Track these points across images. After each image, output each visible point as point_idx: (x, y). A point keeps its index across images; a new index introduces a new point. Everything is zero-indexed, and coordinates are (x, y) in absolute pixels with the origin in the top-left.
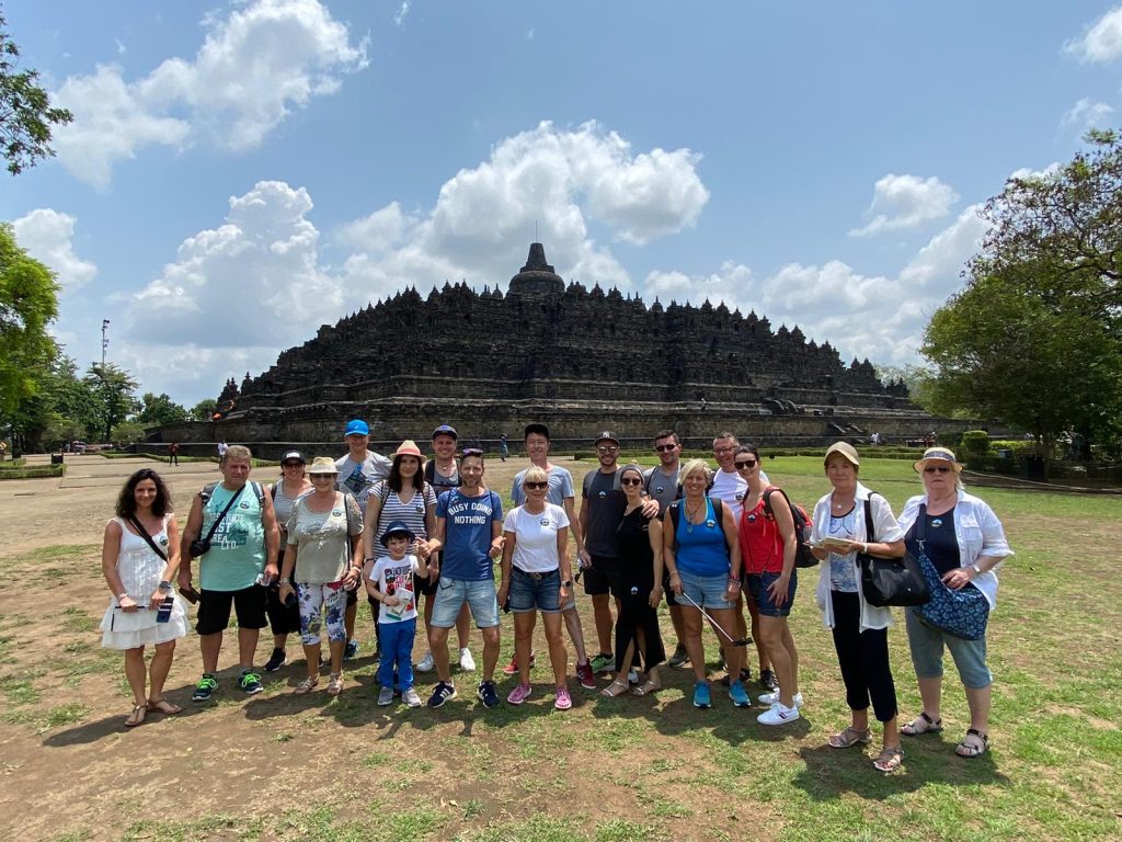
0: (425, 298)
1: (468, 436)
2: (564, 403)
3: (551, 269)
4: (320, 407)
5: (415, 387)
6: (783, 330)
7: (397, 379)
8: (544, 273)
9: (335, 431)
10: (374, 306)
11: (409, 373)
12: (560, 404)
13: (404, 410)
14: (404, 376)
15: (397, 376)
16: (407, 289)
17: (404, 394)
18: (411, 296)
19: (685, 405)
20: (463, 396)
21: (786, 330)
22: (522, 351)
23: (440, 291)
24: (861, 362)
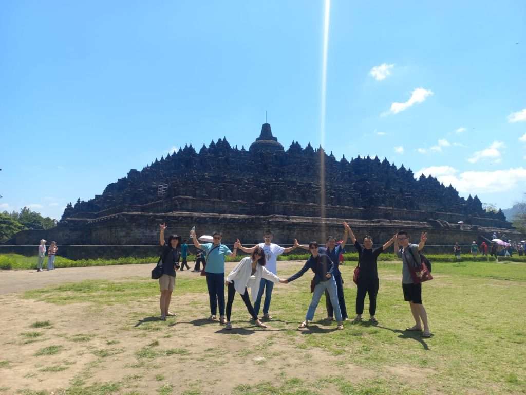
0: (198, 151)
1: (229, 241)
2: (296, 219)
3: (275, 139)
4: (114, 217)
5: (190, 205)
6: (423, 177)
7: (176, 199)
8: (271, 141)
9: (124, 236)
10: (164, 158)
11: (186, 194)
12: (293, 218)
13: (181, 220)
14: (182, 197)
15: (177, 197)
16: (186, 146)
17: (182, 210)
18: (189, 150)
19: (378, 222)
20: (224, 212)
21: (425, 177)
22: (264, 183)
23: (208, 147)
24: (473, 197)
